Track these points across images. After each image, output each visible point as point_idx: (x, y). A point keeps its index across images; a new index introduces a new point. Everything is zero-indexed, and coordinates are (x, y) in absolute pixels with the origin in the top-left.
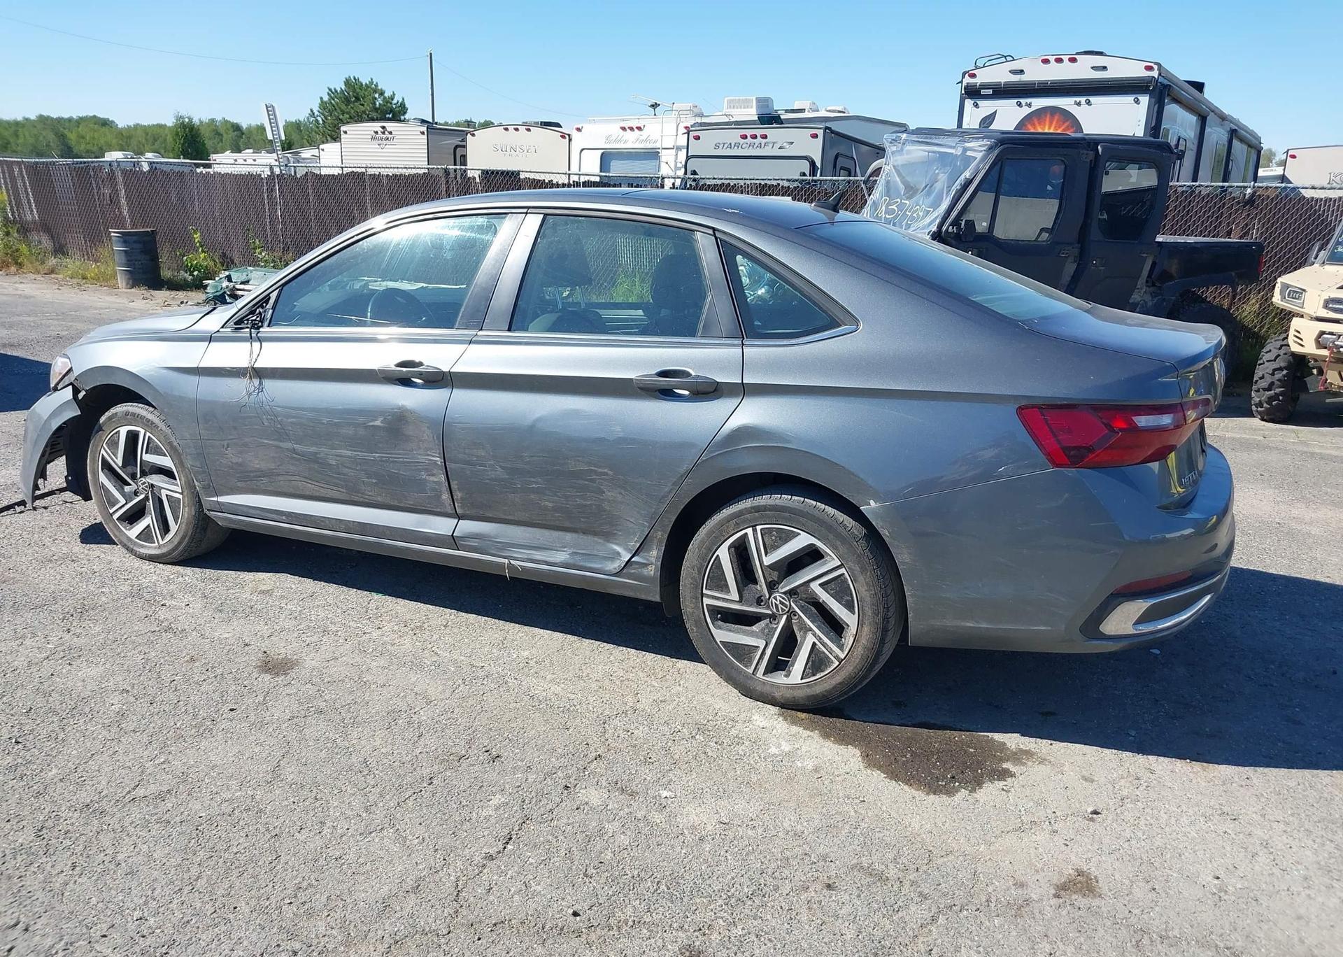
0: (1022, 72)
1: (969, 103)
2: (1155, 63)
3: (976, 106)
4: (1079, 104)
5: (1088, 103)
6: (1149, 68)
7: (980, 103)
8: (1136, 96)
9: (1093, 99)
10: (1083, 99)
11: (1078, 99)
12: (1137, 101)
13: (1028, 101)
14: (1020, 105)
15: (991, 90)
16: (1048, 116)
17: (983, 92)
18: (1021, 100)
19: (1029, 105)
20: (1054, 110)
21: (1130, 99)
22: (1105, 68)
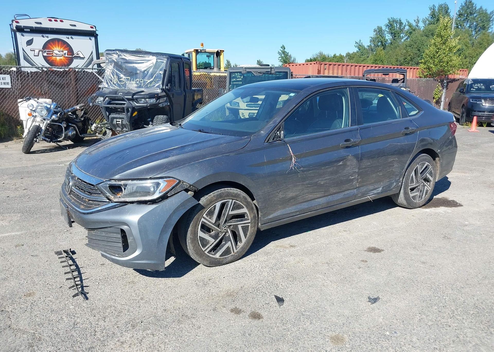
0: (41, 23)
1: (18, 34)
2: (94, 26)
3: (23, 35)
4: (68, 38)
5: (72, 38)
6: (92, 27)
7: (24, 34)
8: (90, 37)
9: (73, 37)
10: (70, 37)
11: (68, 36)
12: (90, 39)
13: (47, 35)
14: (43, 37)
15: (29, 30)
16: (57, 42)
17: (25, 30)
18: (43, 35)
19: (48, 37)
20: (59, 40)
21: (88, 38)
22: (75, 26)
